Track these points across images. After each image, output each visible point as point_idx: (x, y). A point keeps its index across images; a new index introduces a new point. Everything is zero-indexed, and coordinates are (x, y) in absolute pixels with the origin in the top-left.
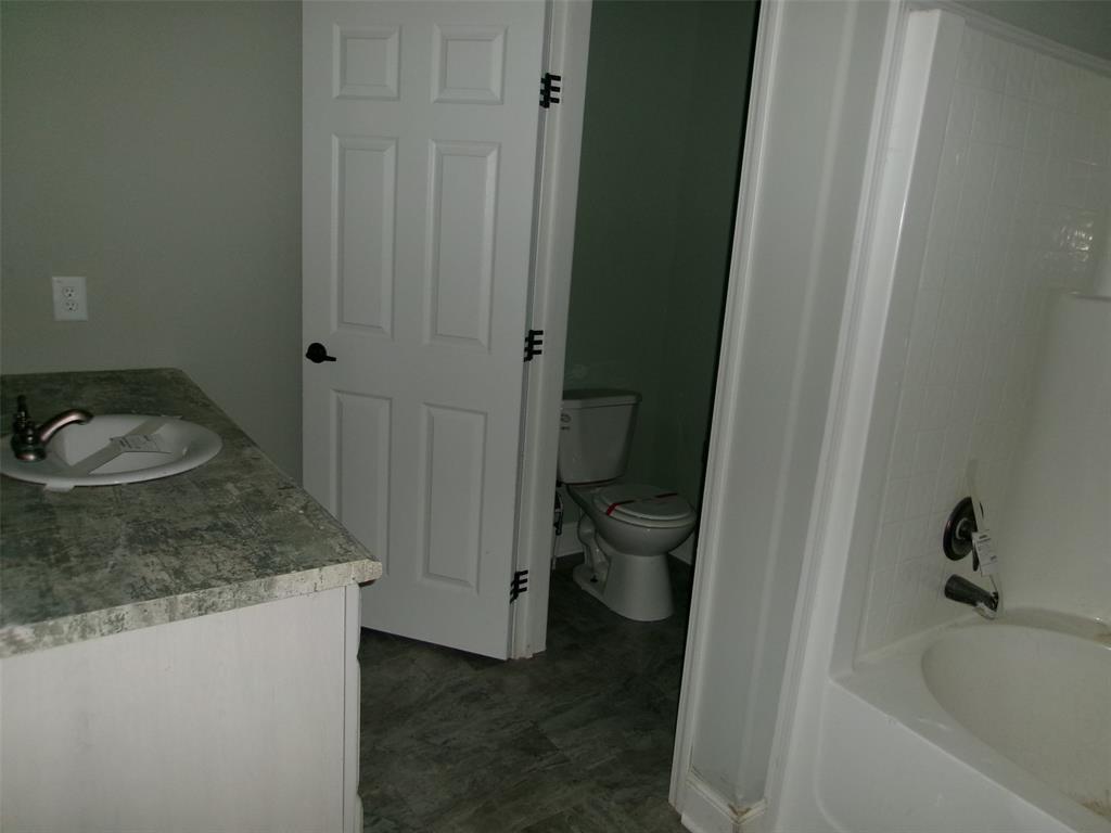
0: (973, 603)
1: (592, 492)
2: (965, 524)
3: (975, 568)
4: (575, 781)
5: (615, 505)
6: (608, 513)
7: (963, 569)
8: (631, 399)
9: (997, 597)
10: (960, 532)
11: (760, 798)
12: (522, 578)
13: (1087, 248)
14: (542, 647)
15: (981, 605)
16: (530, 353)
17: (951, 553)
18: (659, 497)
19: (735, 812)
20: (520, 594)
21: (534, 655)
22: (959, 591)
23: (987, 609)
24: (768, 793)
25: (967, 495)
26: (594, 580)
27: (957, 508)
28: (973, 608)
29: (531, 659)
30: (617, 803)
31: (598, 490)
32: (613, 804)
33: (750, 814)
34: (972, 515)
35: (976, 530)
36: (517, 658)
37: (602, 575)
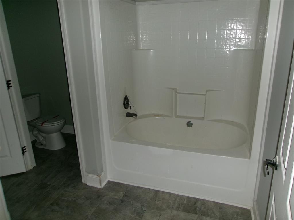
0: (132, 116)
1: (35, 122)
2: (127, 101)
3: (131, 109)
4: (59, 189)
5: (43, 123)
6: (42, 125)
7: (129, 110)
8: (38, 95)
9: (136, 113)
10: (126, 103)
11: (103, 172)
12: (24, 149)
13: (134, 40)
14: (35, 165)
15: (134, 116)
16: (9, 87)
17: (126, 108)
18: (54, 117)
19: (99, 176)
20: (25, 153)
21: (33, 167)
22: (129, 115)
23: (135, 117)
24: (104, 170)
25: (125, 95)
26: (42, 144)
27: (124, 98)
28: (132, 117)
29: (33, 169)
30: (71, 188)
31: (36, 121)
32: (70, 189)
33: (102, 175)
34: (128, 99)
35: (129, 102)
36: (29, 170)
37: (44, 142)
